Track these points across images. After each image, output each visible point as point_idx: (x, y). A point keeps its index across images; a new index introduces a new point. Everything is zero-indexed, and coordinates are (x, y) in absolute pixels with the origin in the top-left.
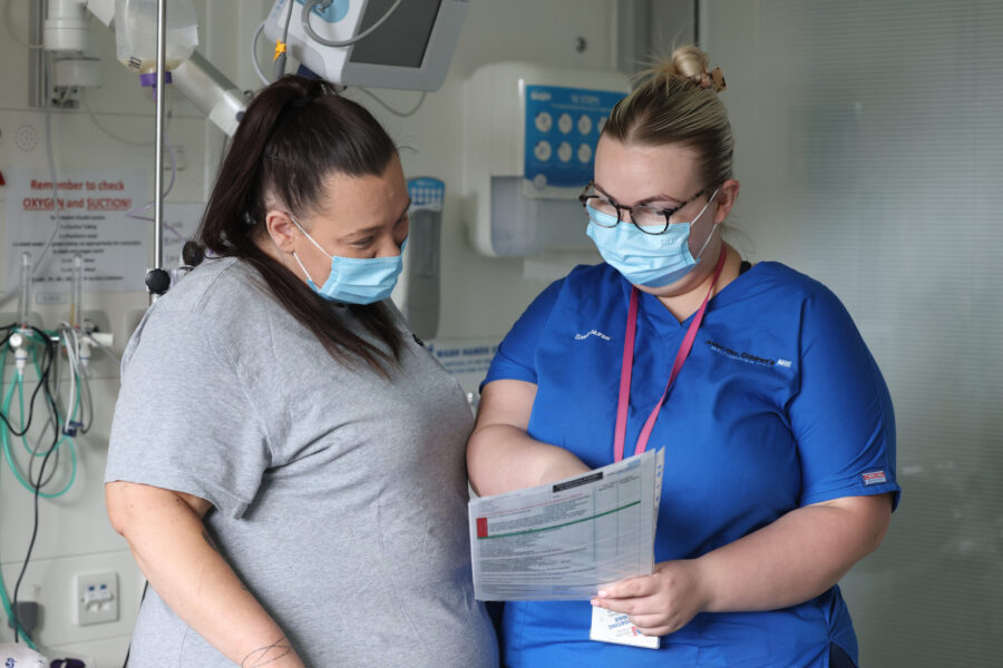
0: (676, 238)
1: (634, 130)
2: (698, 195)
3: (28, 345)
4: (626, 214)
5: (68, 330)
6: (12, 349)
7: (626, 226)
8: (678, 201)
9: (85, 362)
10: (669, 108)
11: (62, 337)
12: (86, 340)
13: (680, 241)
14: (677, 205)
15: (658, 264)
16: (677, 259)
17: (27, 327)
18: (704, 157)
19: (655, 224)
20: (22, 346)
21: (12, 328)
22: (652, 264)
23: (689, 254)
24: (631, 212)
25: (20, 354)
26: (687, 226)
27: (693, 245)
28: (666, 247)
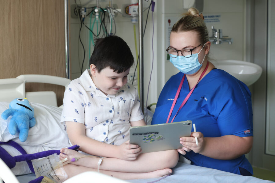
0: (194, 58)
1: (179, 29)
2: (199, 45)
3: (99, 12)
4: (180, 53)
5: (109, 8)
6: (95, 12)
7: (180, 57)
8: (194, 47)
9: (114, 17)
10: (189, 22)
11: (107, 10)
12: (114, 11)
13: (195, 59)
14: (194, 48)
15: (190, 66)
16: (195, 64)
17: (98, 7)
18: (200, 34)
19: (188, 54)
20: (98, 12)
21: (95, 7)
22: (188, 66)
23: (199, 63)
24: (181, 52)
25: (97, 14)
26: (197, 54)
27: (200, 59)
28: (192, 61)
